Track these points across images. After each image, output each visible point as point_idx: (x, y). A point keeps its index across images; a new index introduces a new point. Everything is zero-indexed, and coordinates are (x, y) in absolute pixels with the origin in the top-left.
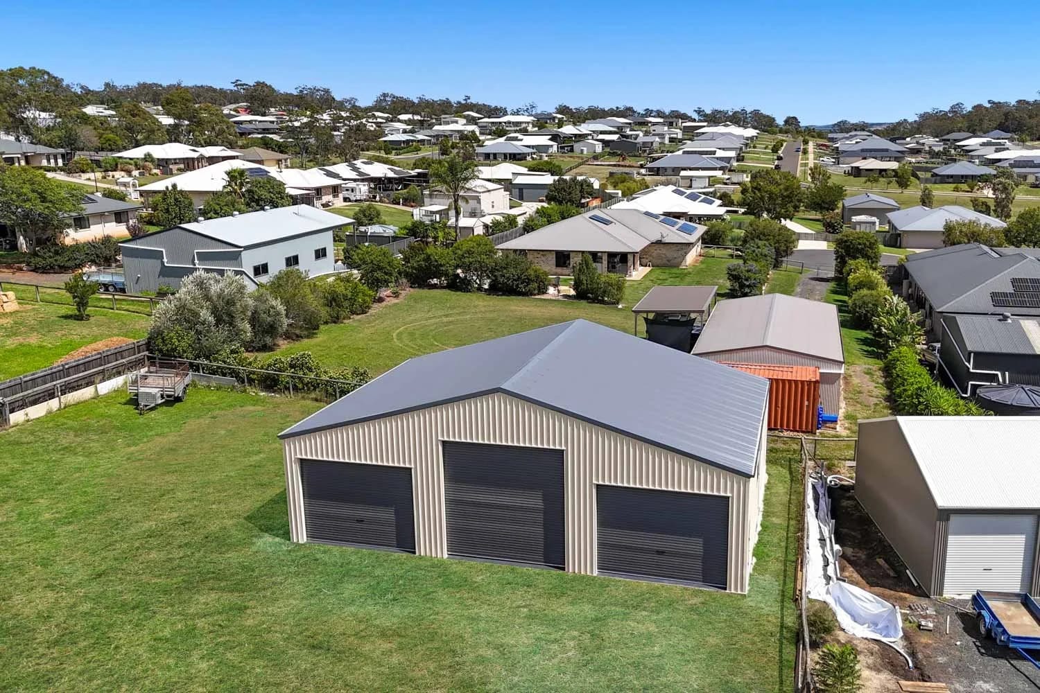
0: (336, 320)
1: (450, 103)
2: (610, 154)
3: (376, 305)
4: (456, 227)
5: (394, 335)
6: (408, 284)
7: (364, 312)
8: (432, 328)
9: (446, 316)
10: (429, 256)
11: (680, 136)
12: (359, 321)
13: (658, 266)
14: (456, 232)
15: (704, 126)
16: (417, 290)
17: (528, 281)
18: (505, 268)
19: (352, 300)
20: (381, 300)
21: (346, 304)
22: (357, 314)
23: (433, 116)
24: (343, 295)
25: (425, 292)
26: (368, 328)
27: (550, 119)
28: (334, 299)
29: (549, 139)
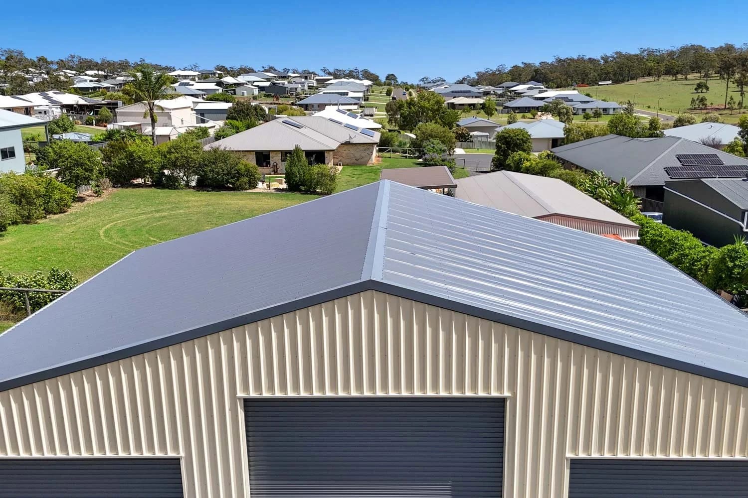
0: (27, 220)
1: (128, 63)
2: (265, 96)
3: (76, 205)
4: (153, 135)
5: (101, 232)
6: (111, 184)
7: (62, 211)
8: (145, 223)
9: (157, 211)
10: (132, 153)
11: (315, 85)
12: (57, 220)
13: (347, 165)
14: (153, 139)
15: (331, 79)
16: (120, 189)
17: (239, 175)
18: (214, 163)
19: (47, 197)
20: (81, 200)
21: (38, 201)
22: (55, 214)
23: (115, 73)
24: (35, 192)
25: (129, 191)
26: (68, 227)
27: (211, 74)
28: (23, 195)
29: (216, 85)
